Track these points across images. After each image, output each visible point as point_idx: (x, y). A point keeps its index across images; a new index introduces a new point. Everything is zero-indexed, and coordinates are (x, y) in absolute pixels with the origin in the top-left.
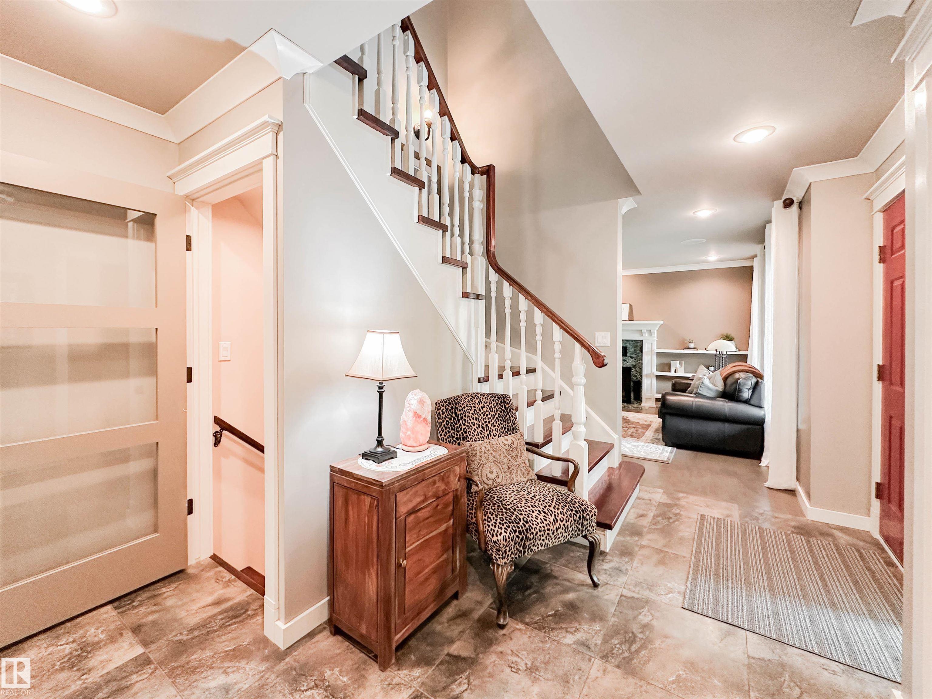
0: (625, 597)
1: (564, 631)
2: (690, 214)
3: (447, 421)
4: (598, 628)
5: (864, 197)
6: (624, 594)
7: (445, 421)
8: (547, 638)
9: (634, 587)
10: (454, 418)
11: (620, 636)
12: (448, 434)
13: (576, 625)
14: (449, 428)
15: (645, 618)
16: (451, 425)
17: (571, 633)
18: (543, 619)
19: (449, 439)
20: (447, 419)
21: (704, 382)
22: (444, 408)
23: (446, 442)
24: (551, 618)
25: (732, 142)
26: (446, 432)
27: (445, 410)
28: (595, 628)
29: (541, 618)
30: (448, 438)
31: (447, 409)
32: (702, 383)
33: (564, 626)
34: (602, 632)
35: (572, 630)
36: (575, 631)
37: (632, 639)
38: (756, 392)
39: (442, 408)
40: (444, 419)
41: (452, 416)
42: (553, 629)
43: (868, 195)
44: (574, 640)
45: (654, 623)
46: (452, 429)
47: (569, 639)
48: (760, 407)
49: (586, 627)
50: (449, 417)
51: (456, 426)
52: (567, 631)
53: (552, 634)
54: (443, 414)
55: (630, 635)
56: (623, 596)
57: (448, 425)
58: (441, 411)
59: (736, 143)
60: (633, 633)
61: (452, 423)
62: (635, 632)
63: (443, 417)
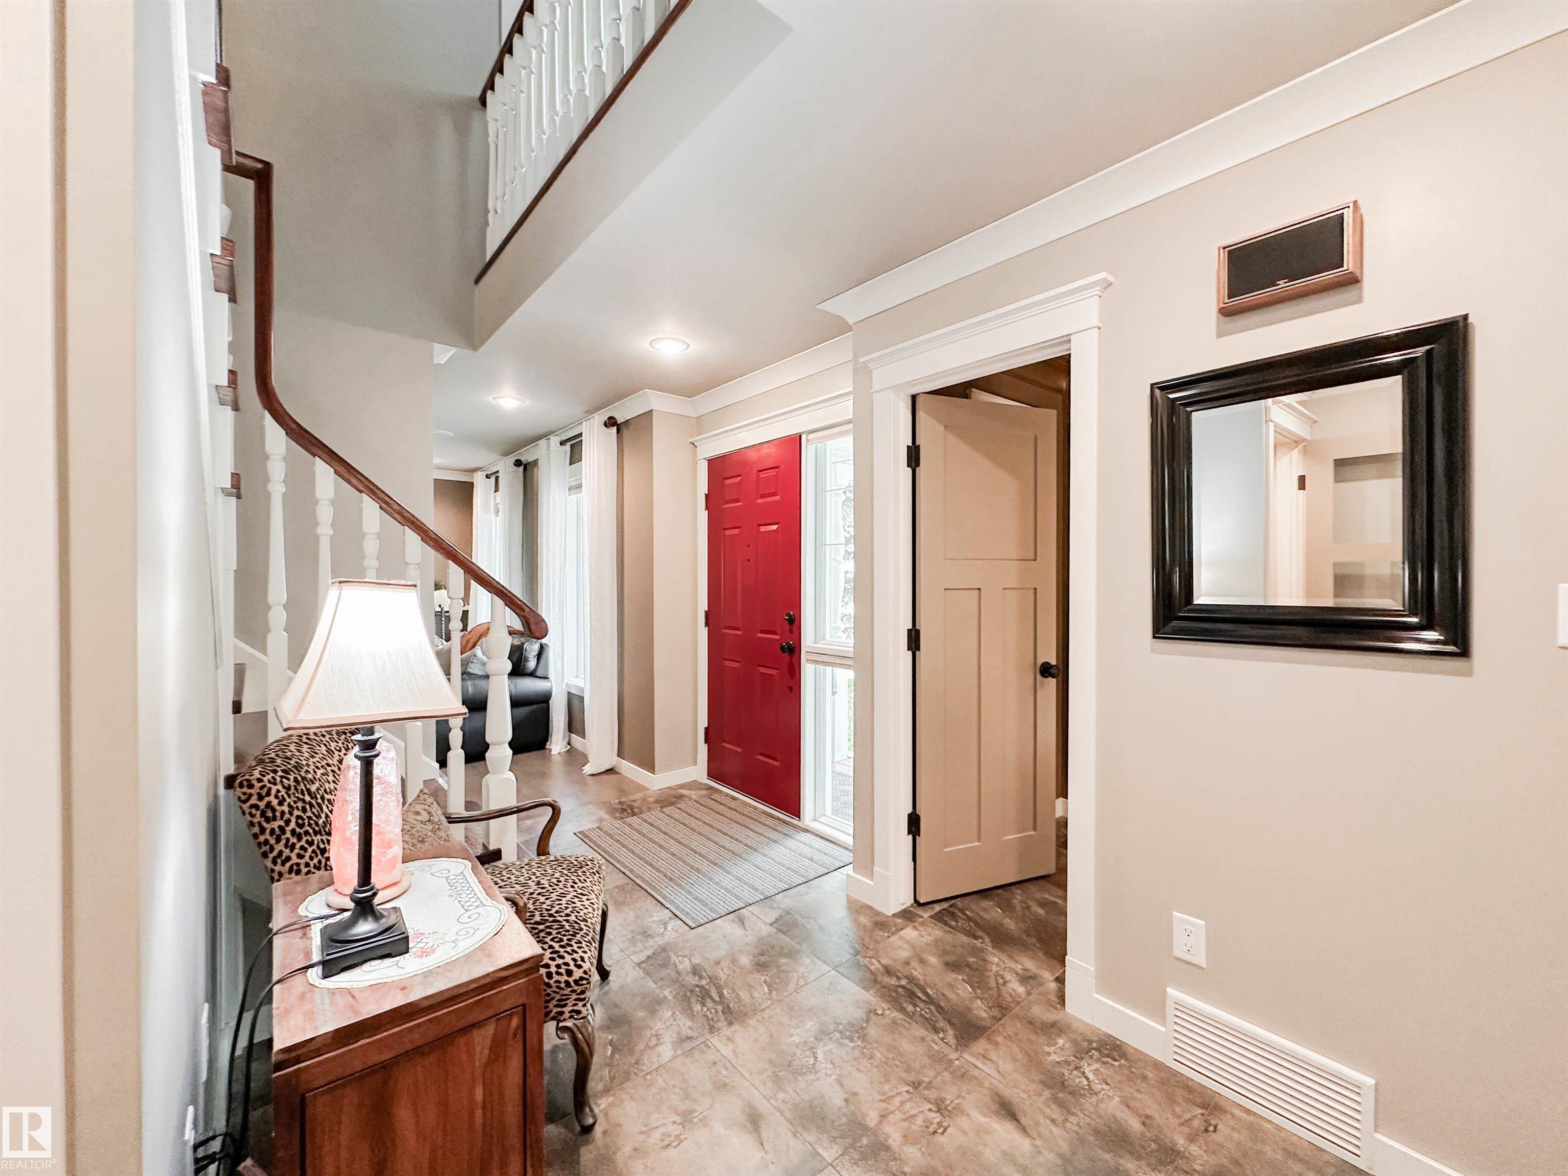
0: (643, 962)
1: (649, 1051)
2: (489, 398)
3: (298, 817)
4: (670, 1014)
5: (691, 440)
6: (637, 960)
7: (293, 820)
8: (648, 1077)
9: (634, 946)
10: (311, 806)
11: (693, 1000)
12: (310, 850)
13: (648, 1033)
14: (307, 833)
15: (685, 965)
16: (310, 825)
17: (657, 1045)
18: (610, 1065)
19: (316, 861)
20: (296, 813)
21: (477, 655)
22: (279, 787)
23: (308, 872)
24: (617, 1056)
25: (648, 346)
26: (302, 848)
27: (283, 792)
28: (666, 1017)
29: (608, 1069)
30: (311, 858)
31: (288, 788)
32: (475, 656)
33: (641, 1047)
34: (677, 1013)
35: (654, 1041)
36: (658, 1039)
37: (703, 992)
38: (542, 662)
39: (274, 789)
40: (287, 816)
41: (304, 801)
42: (637, 1063)
43: (696, 441)
44: (670, 1046)
45: (697, 960)
46: (316, 833)
47: (666, 1052)
48: (546, 678)
49: (658, 1026)
50: (300, 804)
51: (321, 822)
52: (652, 1048)
53: (645, 1068)
54: (281, 803)
55: (697, 989)
56: (640, 963)
57: (301, 826)
58: (272, 798)
59: (653, 350)
60: (697, 986)
61: (310, 818)
62: (697, 983)
63: (283, 813)
